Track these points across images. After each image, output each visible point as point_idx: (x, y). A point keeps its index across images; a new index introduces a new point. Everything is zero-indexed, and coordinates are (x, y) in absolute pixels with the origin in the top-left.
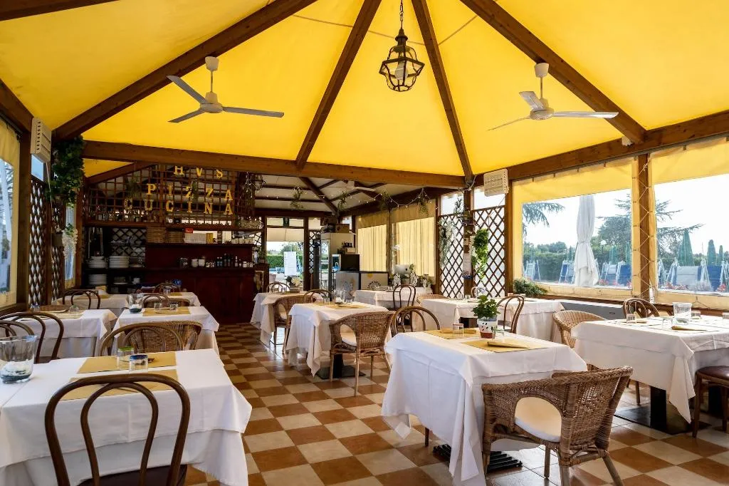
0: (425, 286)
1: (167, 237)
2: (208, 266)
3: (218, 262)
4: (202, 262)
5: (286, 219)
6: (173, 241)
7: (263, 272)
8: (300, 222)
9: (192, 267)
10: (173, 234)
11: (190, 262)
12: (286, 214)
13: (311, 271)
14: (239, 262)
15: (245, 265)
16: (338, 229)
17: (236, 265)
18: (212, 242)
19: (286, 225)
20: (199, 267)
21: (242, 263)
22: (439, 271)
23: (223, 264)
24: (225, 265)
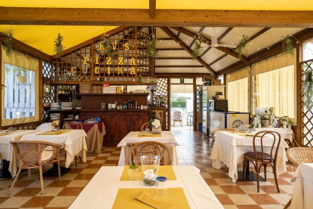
0: (285, 126)
1: (92, 90)
2: (118, 108)
3: (124, 106)
4: (114, 106)
5: (182, 79)
6: (95, 92)
7: (162, 112)
8: (191, 81)
9: (108, 109)
10: (95, 87)
11: (107, 106)
12: (182, 76)
13: (198, 110)
14: (138, 106)
15: (142, 108)
16: (213, 83)
17: (136, 107)
18: (120, 93)
19: (182, 82)
20: (112, 109)
21: (140, 107)
22: (300, 114)
23: (128, 107)
24: (129, 108)
